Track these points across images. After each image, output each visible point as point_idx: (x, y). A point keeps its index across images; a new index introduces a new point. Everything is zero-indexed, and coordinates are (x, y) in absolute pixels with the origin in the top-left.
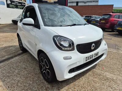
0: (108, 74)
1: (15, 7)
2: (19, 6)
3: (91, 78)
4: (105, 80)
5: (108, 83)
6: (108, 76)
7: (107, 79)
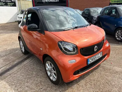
0: (117, 68)
1: (5, 5)
2: (8, 4)
3: (103, 73)
4: (115, 73)
5: (118, 75)
6: (116, 70)
7: (117, 72)
